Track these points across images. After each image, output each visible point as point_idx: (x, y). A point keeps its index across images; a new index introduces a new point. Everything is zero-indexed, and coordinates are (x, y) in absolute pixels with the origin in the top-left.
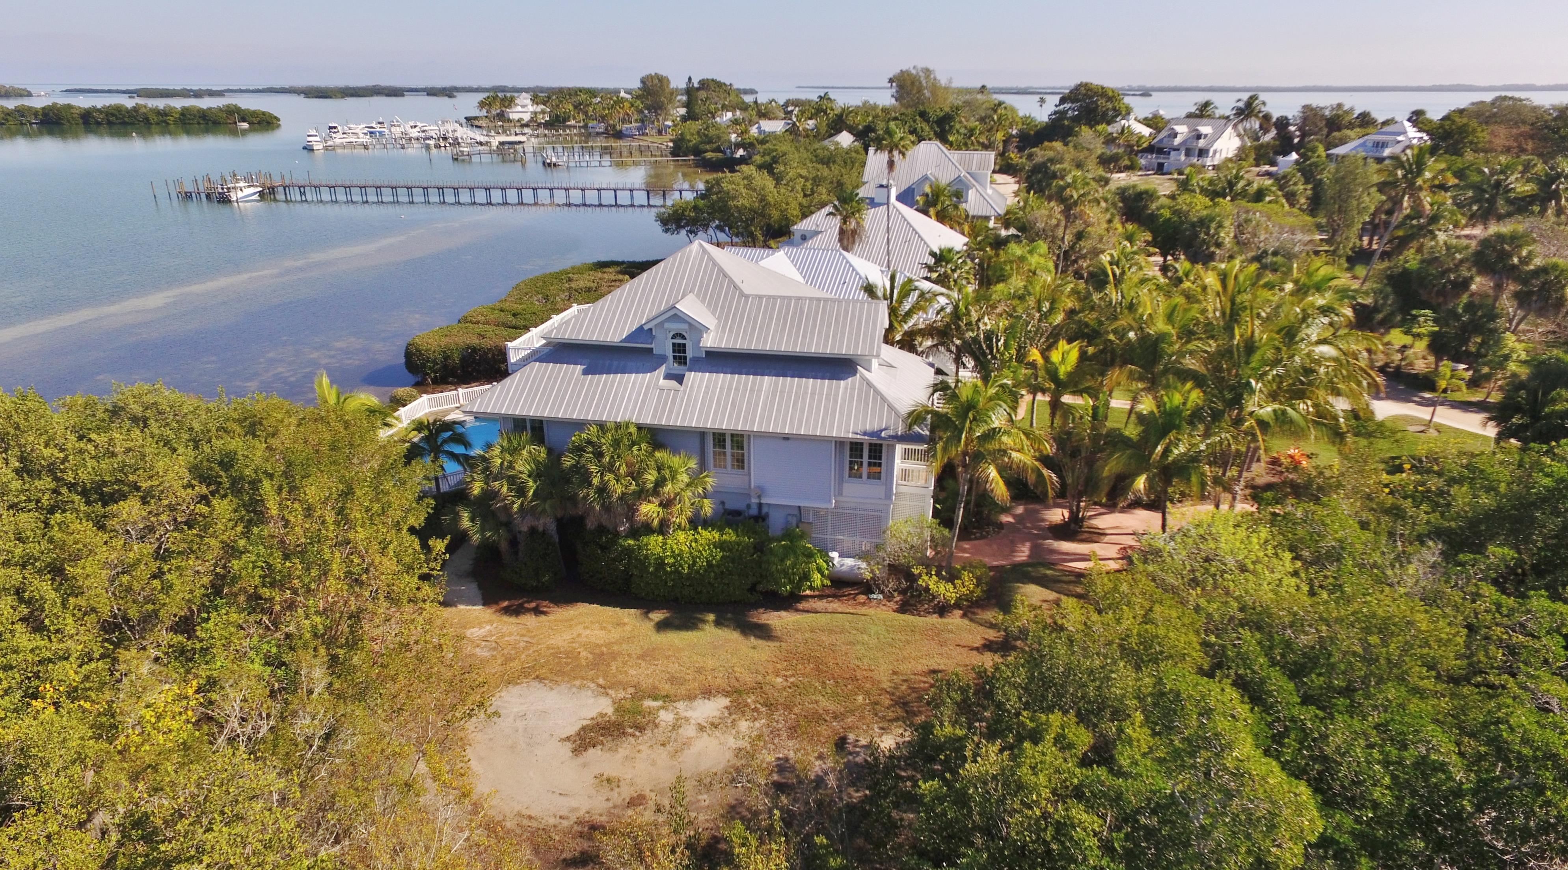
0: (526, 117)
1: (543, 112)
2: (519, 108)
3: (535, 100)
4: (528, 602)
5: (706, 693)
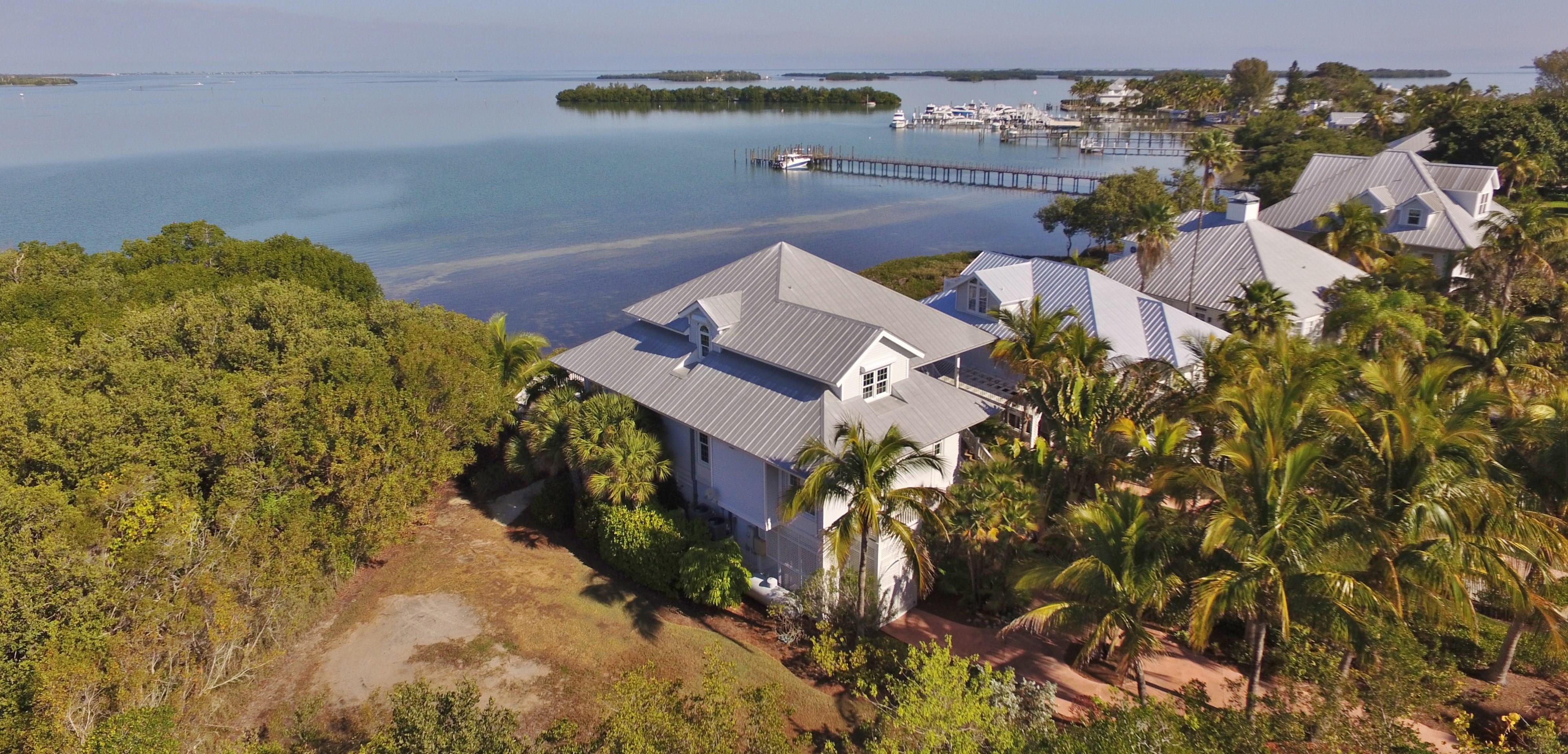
0: (1117, 102)
1: (1136, 97)
2: (1112, 93)
3: (1130, 85)
4: (535, 533)
5: (542, 658)
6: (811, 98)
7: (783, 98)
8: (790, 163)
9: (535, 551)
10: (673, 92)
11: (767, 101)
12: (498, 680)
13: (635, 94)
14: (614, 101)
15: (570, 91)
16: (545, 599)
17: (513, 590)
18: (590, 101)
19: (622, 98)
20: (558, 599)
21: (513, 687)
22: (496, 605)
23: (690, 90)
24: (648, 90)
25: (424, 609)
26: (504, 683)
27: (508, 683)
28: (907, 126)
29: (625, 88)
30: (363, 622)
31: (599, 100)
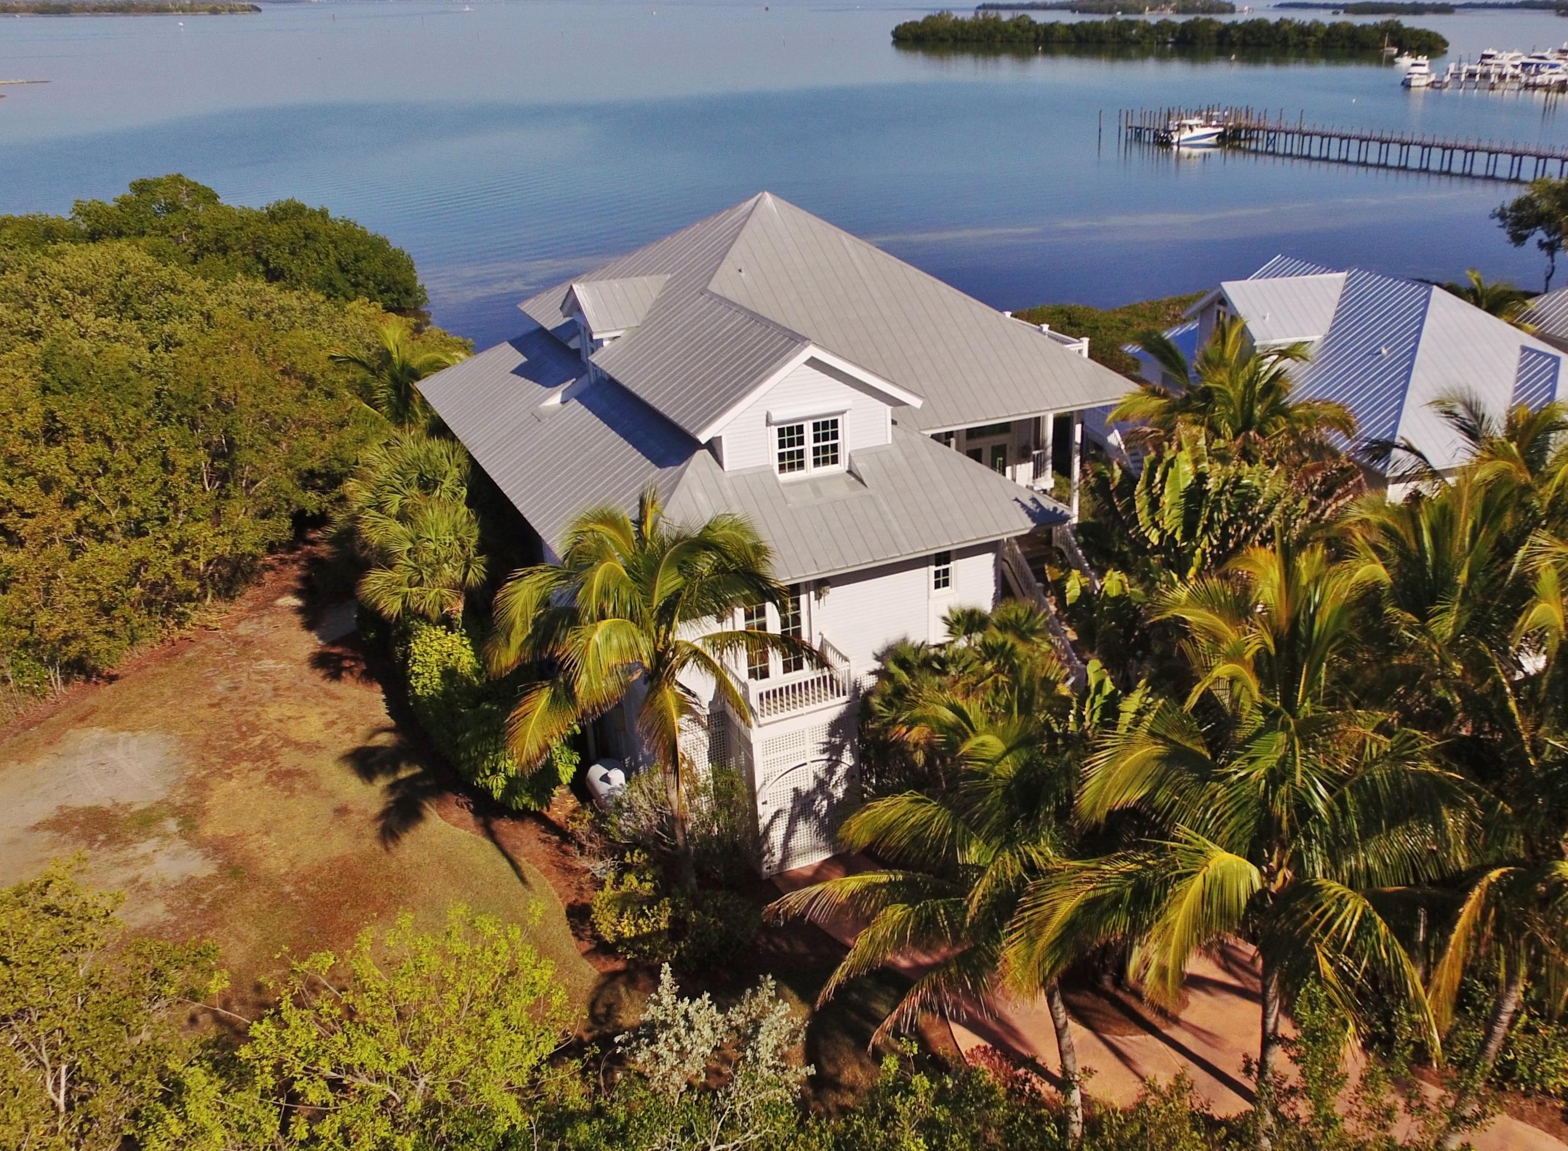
4: (352, 659)
5: (217, 848)
6: (1294, 39)
7: (1249, 38)
8: (1187, 134)
9: (334, 687)
10: (1071, 27)
11: (1220, 43)
12: (131, 873)
13: (1011, 29)
14: (979, 41)
15: (914, 24)
16: (288, 759)
17: (257, 740)
18: (942, 40)
19: (990, 36)
20: (307, 762)
21: (145, 887)
22: (214, 760)
23: (1098, 24)
24: (1032, 23)
25: (116, 755)
26: (135, 880)
27: (142, 880)
28: (1432, 85)
29: (997, 20)
30: (20, 762)
31: (956, 39)
